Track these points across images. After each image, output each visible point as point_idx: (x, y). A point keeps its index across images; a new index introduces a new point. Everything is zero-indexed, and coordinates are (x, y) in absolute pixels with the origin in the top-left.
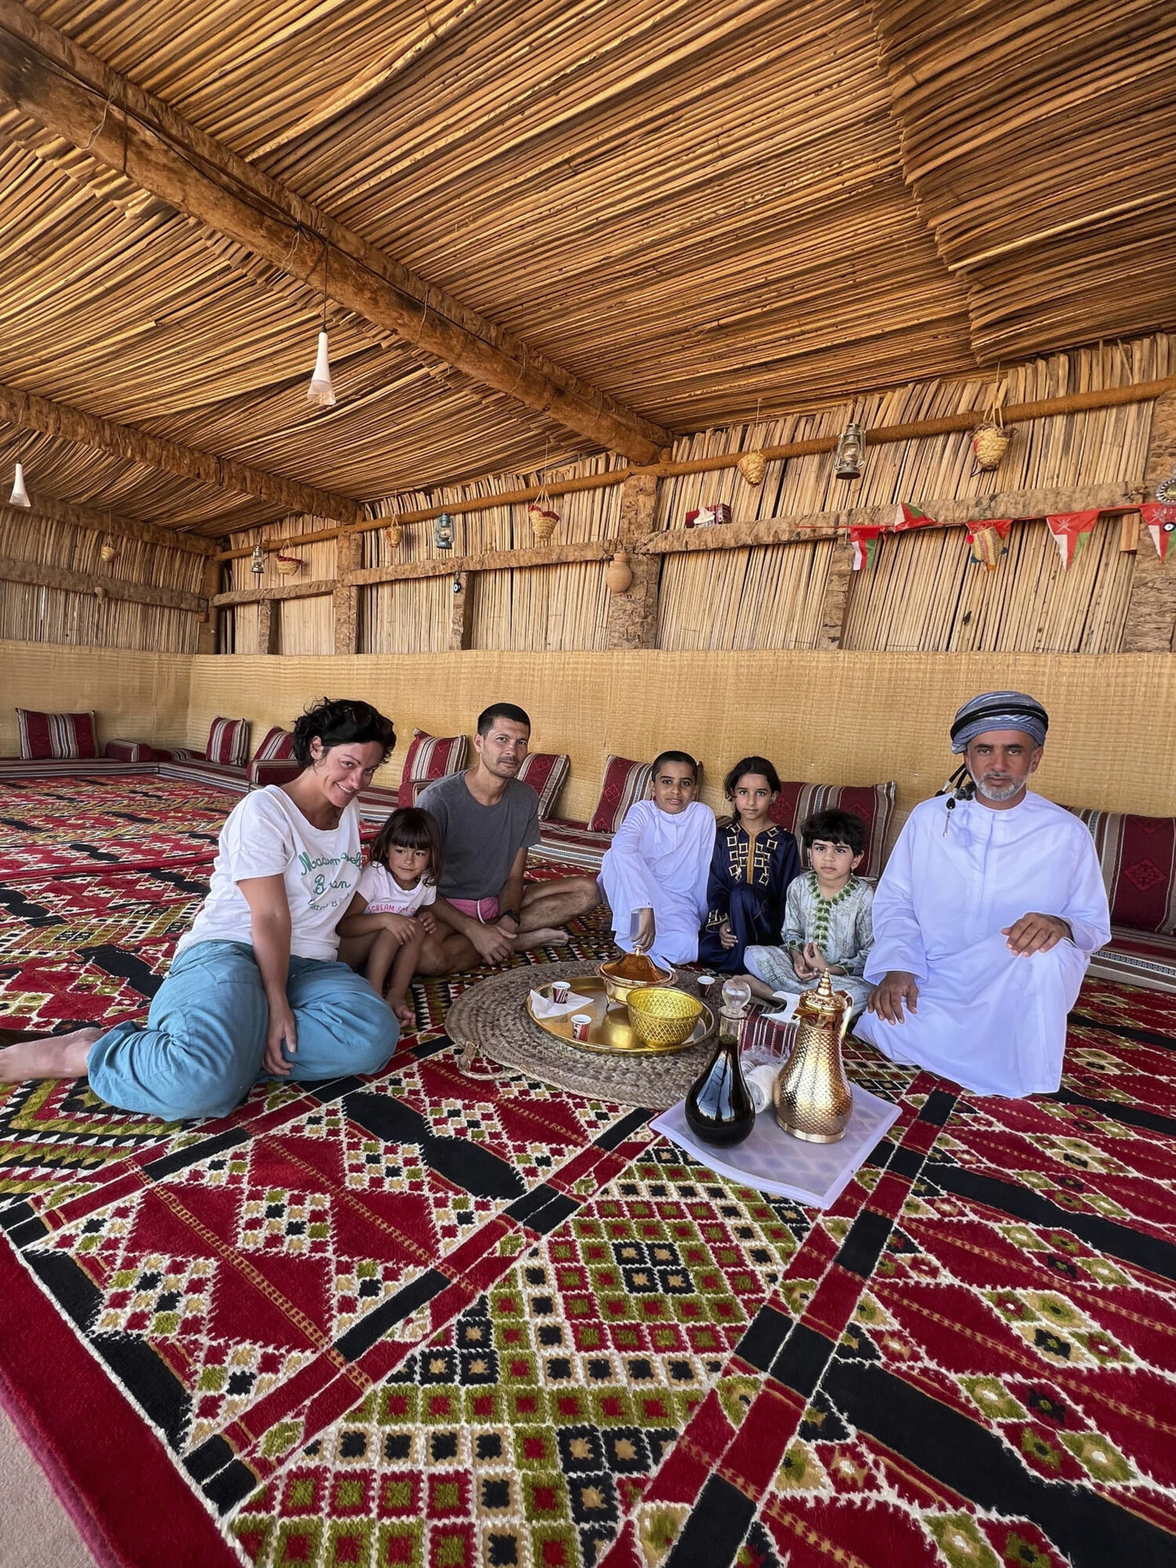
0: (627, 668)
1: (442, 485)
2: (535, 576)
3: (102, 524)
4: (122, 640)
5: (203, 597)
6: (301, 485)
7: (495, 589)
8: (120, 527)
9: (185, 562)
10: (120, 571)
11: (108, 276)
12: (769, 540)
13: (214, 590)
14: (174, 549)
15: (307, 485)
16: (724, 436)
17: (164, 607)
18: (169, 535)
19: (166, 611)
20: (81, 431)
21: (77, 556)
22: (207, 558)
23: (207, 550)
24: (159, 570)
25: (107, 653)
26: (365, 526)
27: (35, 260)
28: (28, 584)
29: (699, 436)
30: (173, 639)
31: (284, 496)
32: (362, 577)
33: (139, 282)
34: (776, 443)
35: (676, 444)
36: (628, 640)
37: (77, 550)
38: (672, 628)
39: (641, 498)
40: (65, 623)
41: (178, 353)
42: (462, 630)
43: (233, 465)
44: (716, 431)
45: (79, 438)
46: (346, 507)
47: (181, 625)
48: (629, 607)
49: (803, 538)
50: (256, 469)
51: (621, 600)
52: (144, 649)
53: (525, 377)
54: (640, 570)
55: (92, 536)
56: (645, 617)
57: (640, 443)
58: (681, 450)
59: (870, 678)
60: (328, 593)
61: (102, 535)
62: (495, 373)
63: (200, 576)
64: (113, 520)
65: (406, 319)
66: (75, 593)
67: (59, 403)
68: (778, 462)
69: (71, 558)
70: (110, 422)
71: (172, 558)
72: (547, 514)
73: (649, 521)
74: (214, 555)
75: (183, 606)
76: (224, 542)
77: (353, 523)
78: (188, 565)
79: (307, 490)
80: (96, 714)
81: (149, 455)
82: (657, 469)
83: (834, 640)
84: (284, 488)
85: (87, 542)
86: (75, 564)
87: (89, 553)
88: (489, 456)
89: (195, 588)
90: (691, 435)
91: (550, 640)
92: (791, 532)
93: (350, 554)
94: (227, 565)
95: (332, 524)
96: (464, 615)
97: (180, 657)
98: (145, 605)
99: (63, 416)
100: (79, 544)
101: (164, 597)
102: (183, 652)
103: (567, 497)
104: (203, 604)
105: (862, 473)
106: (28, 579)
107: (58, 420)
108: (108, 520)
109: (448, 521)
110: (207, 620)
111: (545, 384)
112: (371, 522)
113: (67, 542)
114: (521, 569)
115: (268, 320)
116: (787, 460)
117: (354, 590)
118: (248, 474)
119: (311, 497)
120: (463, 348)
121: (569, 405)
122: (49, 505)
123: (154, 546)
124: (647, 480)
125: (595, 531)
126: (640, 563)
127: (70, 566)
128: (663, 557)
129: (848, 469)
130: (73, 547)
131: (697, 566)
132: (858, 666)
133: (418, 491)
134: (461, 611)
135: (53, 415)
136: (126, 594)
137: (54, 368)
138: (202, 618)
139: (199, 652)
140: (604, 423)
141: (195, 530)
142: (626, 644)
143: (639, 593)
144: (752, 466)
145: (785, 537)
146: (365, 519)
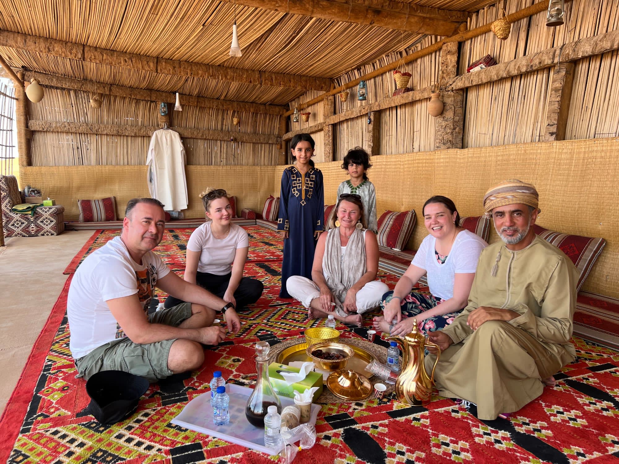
0: (442, 160)
1: (364, 64)
2: (408, 110)
3: (232, 107)
4: (244, 161)
5: (279, 136)
6: (301, 76)
7: (389, 120)
8: (240, 107)
9: (271, 120)
10: (242, 129)
11: (178, 14)
12: (515, 72)
13: (284, 132)
14: (266, 114)
15: (304, 76)
16: (494, 9)
17: (262, 143)
18: (262, 107)
19: (263, 145)
20: (200, 72)
21: (224, 124)
22: (281, 116)
23: (279, 112)
24: (259, 125)
25: (238, 168)
26: (335, 91)
27: (155, 15)
28: (205, 139)
29: (481, 11)
30: (266, 159)
31: (292, 84)
32: (335, 119)
33: (189, 13)
34: (523, 7)
35: (469, 19)
36: (444, 144)
37: (225, 121)
38: (472, 135)
39: (449, 57)
40: (221, 156)
41: (218, 34)
42: (372, 144)
43: (267, 73)
44: (490, 6)
45: (200, 75)
46: (325, 83)
47: (270, 152)
48: (444, 124)
49: (534, 68)
50: (278, 73)
51: (440, 120)
52: (254, 165)
53: (352, 11)
54: (449, 101)
55: (230, 113)
56: (455, 129)
57: (443, 25)
58: (472, 23)
59: (571, 159)
60: (321, 130)
61: (234, 112)
62: (335, 14)
63: (278, 126)
64: (237, 104)
65: (280, 3)
66: (224, 141)
67: (192, 62)
68: (525, 19)
69: (222, 124)
70: (212, 66)
71: (265, 118)
72: (404, 74)
73: (454, 70)
74: (283, 114)
75: (270, 142)
76: (286, 107)
77: (329, 91)
78: (272, 121)
79: (304, 78)
80: (236, 198)
81: (228, 77)
82: (457, 38)
83: (552, 134)
84: (292, 80)
85: (228, 116)
86: (224, 128)
87: (229, 121)
88: (377, 46)
89: (276, 132)
90: (478, 12)
91: (414, 147)
92: (528, 66)
93: (330, 108)
94: (288, 119)
95: (322, 93)
96: (373, 136)
97: (270, 168)
98: (253, 143)
99: (193, 68)
100: (225, 118)
101: (261, 138)
102: (271, 165)
103: (419, 61)
104: (279, 140)
105: (564, 21)
106: (205, 137)
107: (191, 70)
108: (235, 104)
109: (364, 85)
110: (281, 148)
111: (367, 10)
112: (338, 89)
113: (220, 117)
114: (401, 106)
115: (241, 13)
116: (530, 17)
117: (330, 126)
118: (274, 77)
119: (306, 81)
120: (313, 7)
121: (386, 17)
122: (211, 102)
123: (257, 114)
124: (452, 46)
125: (433, 79)
126: (449, 96)
127: (222, 129)
128: (465, 91)
129: (553, 20)
130: (223, 119)
131: (485, 93)
132: (565, 151)
133: (355, 69)
134: (371, 134)
135: (189, 68)
136: (244, 139)
137: (183, 49)
138: (279, 147)
139: (278, 165)
140: (413, 20)
141: (272, 104)
142: (443, 147)
143: (449, 114)
144: (497, 29)
145: (524, 70)
146: (335, 88)
